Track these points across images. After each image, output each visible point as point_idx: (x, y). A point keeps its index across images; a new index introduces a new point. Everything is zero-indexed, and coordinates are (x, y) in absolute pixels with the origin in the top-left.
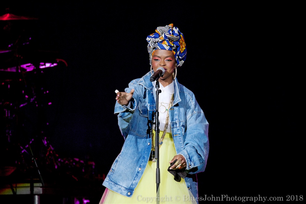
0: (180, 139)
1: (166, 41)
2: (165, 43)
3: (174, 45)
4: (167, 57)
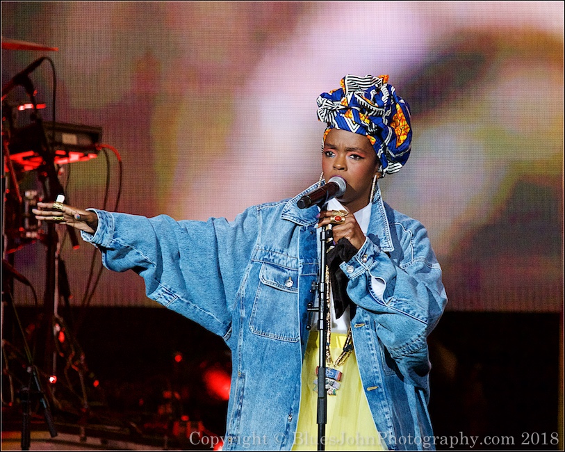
1: (351, 112)
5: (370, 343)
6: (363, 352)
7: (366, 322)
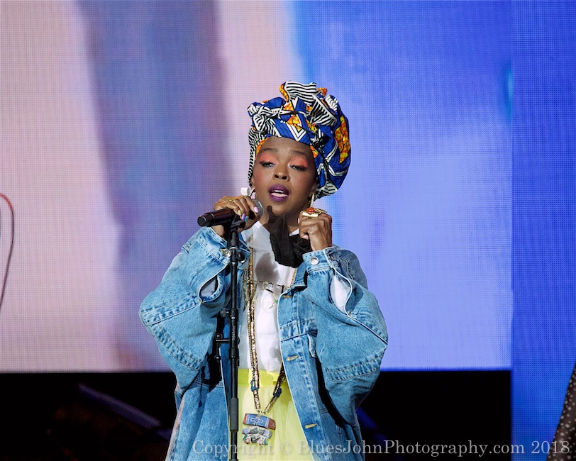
0: (303, 366)
1: (297, 117)
6: (297, 386)
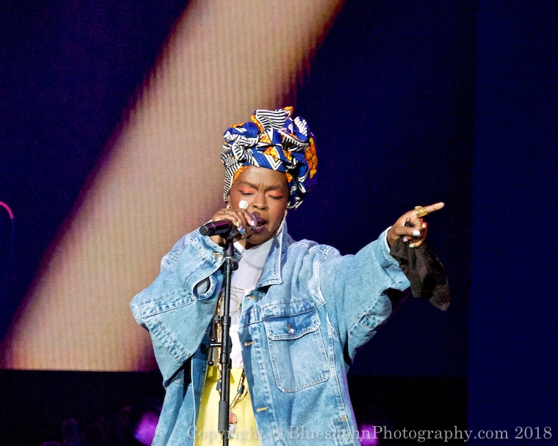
1: (274, 149)
2: (272, 153)
3: (292, 161)
4: (270, 189)
5: (260, 361)
7: (256, 340)
